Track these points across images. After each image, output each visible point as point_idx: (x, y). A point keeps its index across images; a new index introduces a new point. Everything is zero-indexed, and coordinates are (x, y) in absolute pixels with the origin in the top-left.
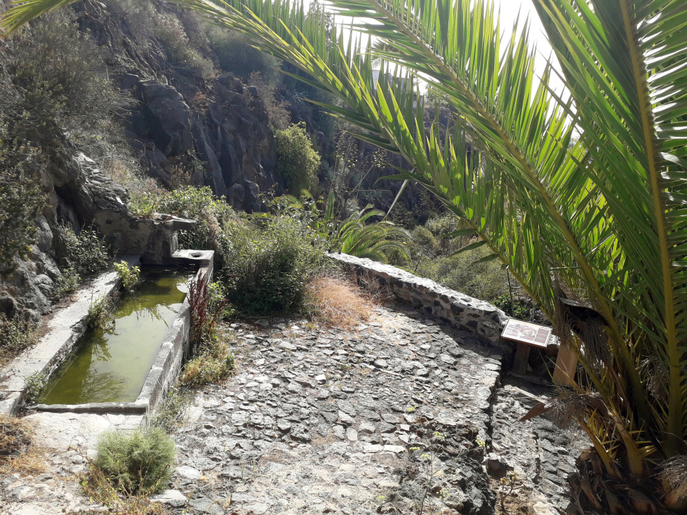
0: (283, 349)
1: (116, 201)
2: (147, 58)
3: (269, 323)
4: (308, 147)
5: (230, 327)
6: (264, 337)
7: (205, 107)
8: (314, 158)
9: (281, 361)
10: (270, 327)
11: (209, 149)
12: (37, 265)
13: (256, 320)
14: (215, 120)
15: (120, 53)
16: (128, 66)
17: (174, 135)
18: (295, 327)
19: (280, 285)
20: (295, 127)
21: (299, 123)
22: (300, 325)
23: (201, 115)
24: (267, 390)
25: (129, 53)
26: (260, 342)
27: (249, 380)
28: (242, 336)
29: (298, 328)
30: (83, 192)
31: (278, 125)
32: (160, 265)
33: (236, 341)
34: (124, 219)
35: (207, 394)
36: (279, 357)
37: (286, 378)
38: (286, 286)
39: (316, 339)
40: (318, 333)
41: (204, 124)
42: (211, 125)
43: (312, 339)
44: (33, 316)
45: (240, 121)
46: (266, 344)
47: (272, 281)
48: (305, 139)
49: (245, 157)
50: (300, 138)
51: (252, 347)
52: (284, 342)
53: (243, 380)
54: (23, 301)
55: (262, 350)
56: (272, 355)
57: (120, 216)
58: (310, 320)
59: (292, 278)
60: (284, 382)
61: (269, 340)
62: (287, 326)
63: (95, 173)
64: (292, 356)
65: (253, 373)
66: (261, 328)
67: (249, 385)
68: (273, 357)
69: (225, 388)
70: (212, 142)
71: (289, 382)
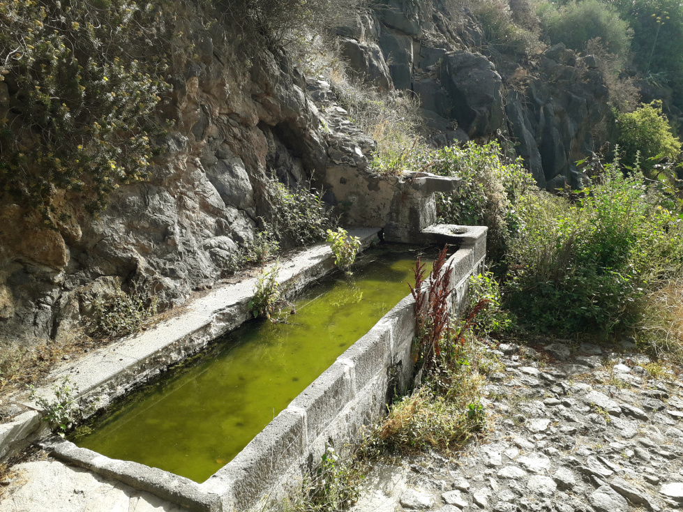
0: (593, 407)
1: (355, 152)
2: (460, 35)
3: (571, 352)
4: (664, 132)
5: (498, 348)
6: (558, 377)
7: (525, 85)
8: (672, 145)
9: (585, 431)
10: (572, 359)
11: (527, 133)
12: (218, 222)
13: (548, 343)
14: (538, 99)
15: (429, 28)
16: (436, 40)
17: (480, 111)
18: (622, 367)
19: (596, 289)
20: (648, 108)
21: (652, 103)
22: (633, 363)
23: (520, 95)
24: (542, 495)
25: (439, 28)
26: (547, 385)
27: (508, 460)
28: (515, 367)
29: (627, 369)
30: (311, 139)
31: (622, 106)
32: (405, 244)
33: (502, 375)
34: (361, 177)
35: (417, 472)
36: (581, 422)
37: (589, 473)
38: (609, 290)
39: (666, 397)
40: (672, 385)
41: (523, 105)
42: (532, 105)
43: (657, 396)
44: (168, 288)
45: (570, 100)
46: (557, 389)
47: (582, 280)
48: (659, 121)
49: (573, 143)
50: (652, 120)
51: (529, 391)
52: (595, 392)
53: (496, 459)
54: (158, 263)
55: (547, 400)
56: (567, 414)
57: (357, 173)
58: (653, 357)
59: (620, 278)
60: (586, 481)
61: (566, 384)
62: (605, 362)
63: (343, 125)
64: (610, 424)
65: (519, 447)
66: (553, 359)
67: (504, 472)
68: (569, 420)
69: (456, 467)
70: (532, 125)
71: (597, 486)
